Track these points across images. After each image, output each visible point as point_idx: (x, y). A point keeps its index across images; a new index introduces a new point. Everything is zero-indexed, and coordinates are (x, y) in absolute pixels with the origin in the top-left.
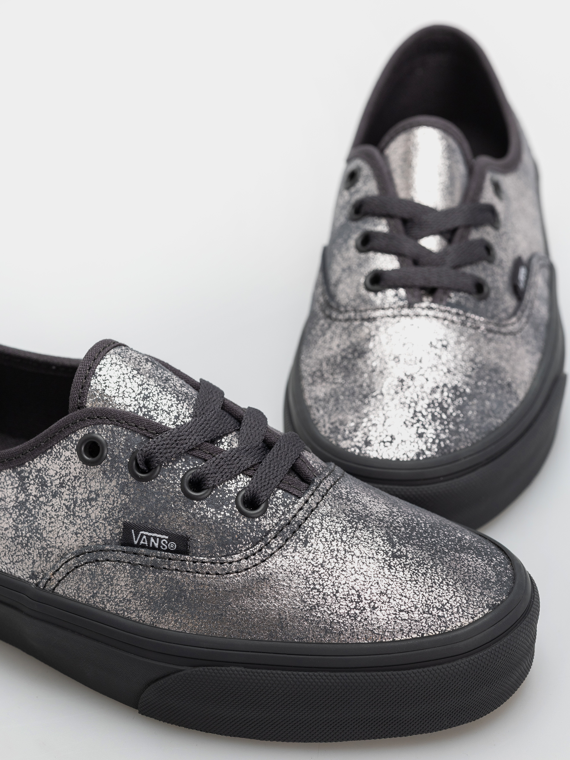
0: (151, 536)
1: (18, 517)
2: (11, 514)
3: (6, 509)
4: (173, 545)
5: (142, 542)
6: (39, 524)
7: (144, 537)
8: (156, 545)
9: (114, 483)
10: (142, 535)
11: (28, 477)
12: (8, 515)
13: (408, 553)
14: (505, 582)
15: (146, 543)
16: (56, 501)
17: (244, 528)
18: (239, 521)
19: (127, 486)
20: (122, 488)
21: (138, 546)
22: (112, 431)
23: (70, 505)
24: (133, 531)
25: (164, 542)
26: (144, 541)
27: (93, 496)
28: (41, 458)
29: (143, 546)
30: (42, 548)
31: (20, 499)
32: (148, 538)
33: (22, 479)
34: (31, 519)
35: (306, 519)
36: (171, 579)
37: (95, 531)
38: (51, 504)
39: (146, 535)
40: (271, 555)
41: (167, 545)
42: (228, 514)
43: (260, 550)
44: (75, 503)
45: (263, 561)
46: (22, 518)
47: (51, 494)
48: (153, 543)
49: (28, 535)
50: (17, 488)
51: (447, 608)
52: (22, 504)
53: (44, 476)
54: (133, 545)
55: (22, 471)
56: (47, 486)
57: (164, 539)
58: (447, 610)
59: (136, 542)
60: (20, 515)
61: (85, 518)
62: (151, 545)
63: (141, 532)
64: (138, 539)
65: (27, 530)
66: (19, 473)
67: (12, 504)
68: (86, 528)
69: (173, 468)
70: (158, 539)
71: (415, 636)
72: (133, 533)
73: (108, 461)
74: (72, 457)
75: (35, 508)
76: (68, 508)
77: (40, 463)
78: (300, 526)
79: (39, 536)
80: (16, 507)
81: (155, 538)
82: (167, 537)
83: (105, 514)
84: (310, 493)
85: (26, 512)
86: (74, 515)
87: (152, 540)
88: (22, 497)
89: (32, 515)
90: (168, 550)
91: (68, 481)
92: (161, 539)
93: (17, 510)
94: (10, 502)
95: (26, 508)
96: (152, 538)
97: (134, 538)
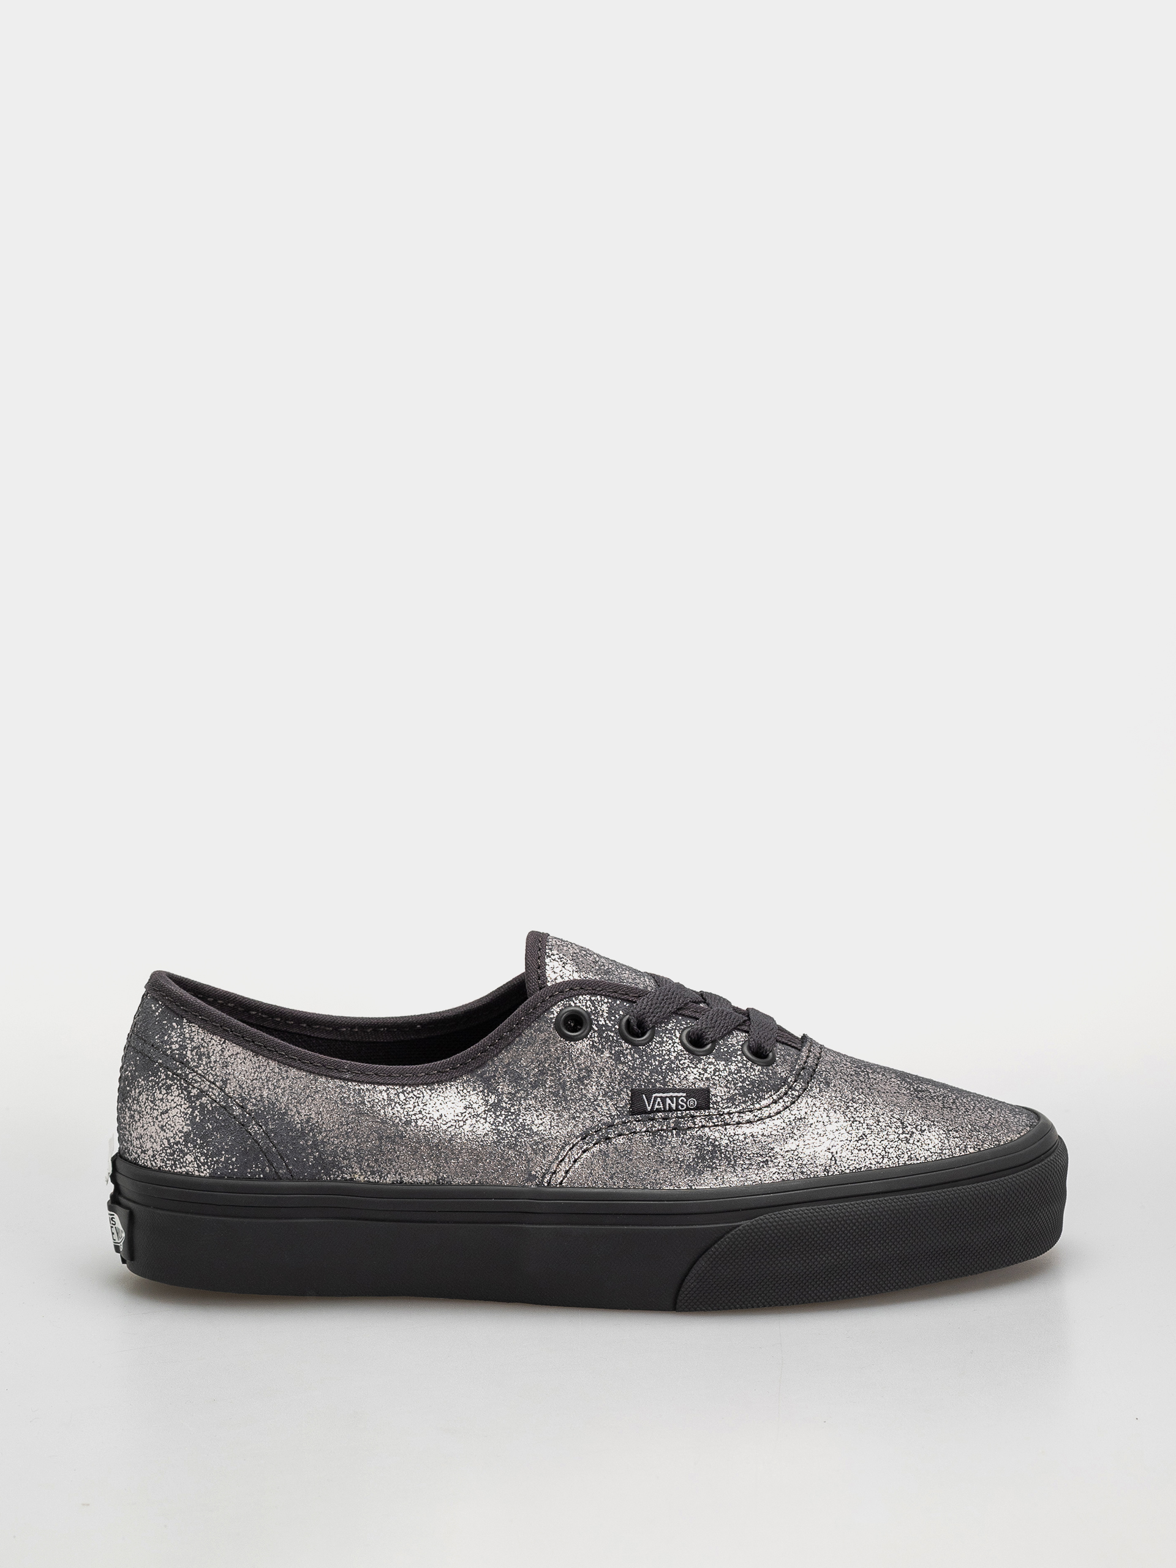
0: (667, 1097)
1: (495, 1119)
2: (485, 1119)
3: (478, 1115)
4: (693, 1102)
5: (656, 1106)
6: (523, 1120)
7: (659, 1100)
8: (674, 1106)
9: (607, 1054)
10: (656, 1098)
11: (494, 1076)
12: (483, 1121)
15: (662, 1107)
16: (538, 1092)
17: (761, 1076)
18: (754, 1070)
19: (623, 1054)
20: (617, 1057)
21: (653, 1111)
22: (590, 1000)
23: (558, 1091)
24: (644, 1095)
25: (682, 1101)
26: (659, 1104)
27: (584, 1073)
28: (507, 1051)
29: (658, 1111)
30: (537, 1143)
31: (491, 1102)
32: (663, 1099)
33: (486, 1080)
34: (513, 1117)
35: (817, 1065)
36: (700, 1138)
37: (596, 1110)
38: (532, 1096)
39: (661, 1097)
40: (799, 1097)
41: (686, 1103)
42: (740, 1065)
43: (786, 1093)
44: (564, 1086)
45: (793, 1103)
46: (501, 1119)
47: (529, 1086)
48: (669, 1104)
49: (514, 1135)
50: (483, 1091)
52: (496, 1106)
53: (515, 1069)
54: (646, 1112)
55: (484, 1073)
56: (522, 1079)
57: (682, 1096)
59: (649, 1108)
60: (497, 1117)
61: (581, 1100)
62: (667, 1108)
63: (654, 1095)
64: (651, 1104)
65: (512, 1130)
66: (481, 1076)
67: (483, 1108)
68: (585, 1110)
69: (667, 1029)
70: (675, 1099)
72: (645, 1098)
73: (595, 1031)
74: (550, 1037)
75: (513, 1105)
76: (556, 1094)
77: (506, 1056)
79: (528, 1132)
80: (489, 1110)
81: (671, 1098)
82: (685, 1094)
83: (604, 1089)
85: (503, 1112)
86: (565, 1100)
87: (668, 1101)
88: (492, 1099)
89: (513, 1113)
90: (688, 1108)
91: (549, 1065)
92: (677, 1098)
93: (491, 1113)
94: (479, 1108)
95: (502, 1108)
96: (668, 1099)
97: (647, 1104)
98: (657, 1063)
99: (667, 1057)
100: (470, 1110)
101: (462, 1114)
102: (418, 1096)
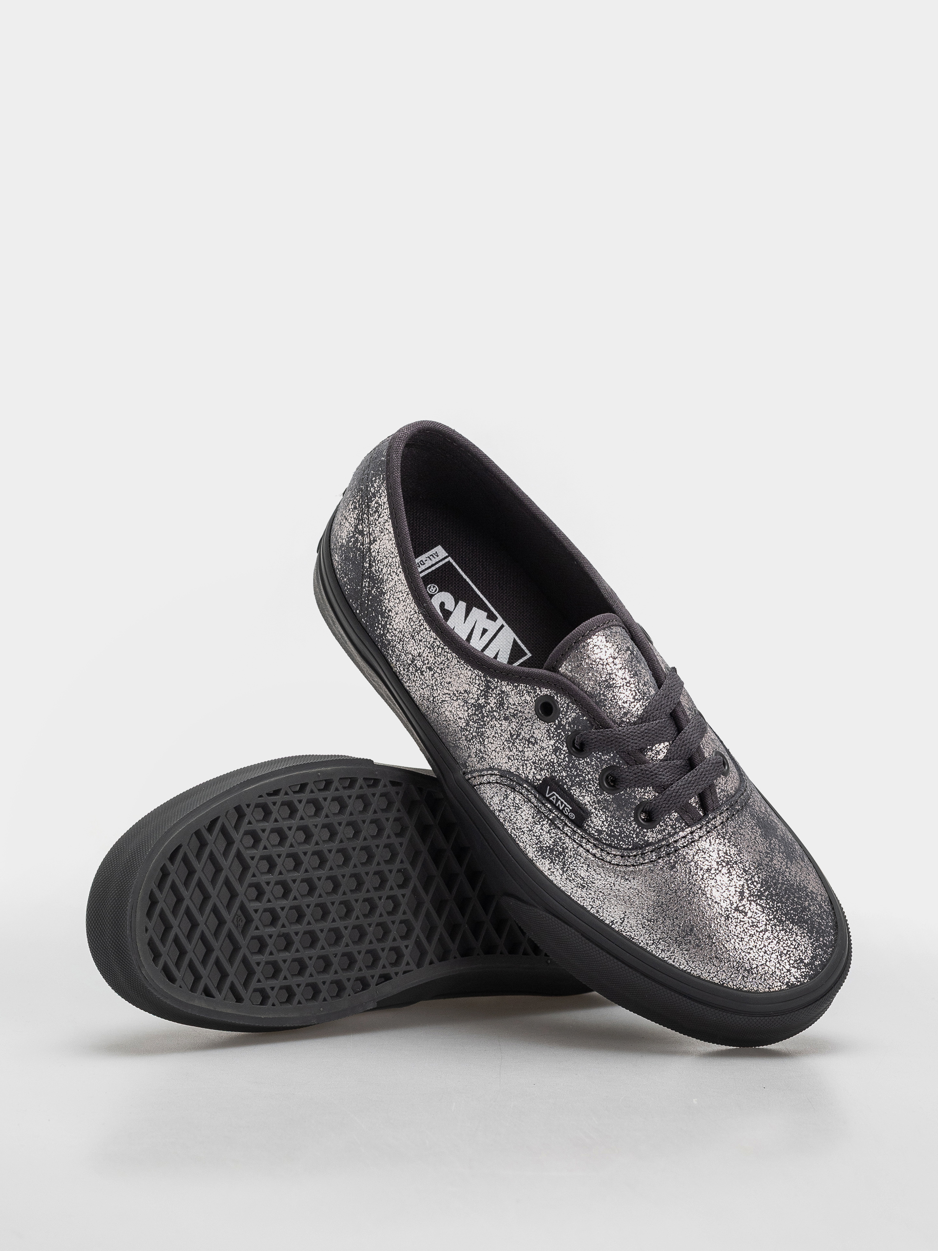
1: (472, 715)
2: (468, 709)
3: (467, 702)
4: (572, 816)
5: (551, 799)
6: (485, 731)
7: (555, 797)
8: (561, 808)
9: (552, 742)
10: (554, 795)
11: (493, 690)
12: (466, 708)
13: (749, 911)
14: (815, 966)
15: (554, 802)
16: (505, 724)
17: (632, 832)
18: (631, 825)
19: (560, 751)
20: (556, 750)
21: (548, 800)
22: (568, 704)
23: (514, 735)
24: (549, 787)
25: (567, 810)
26: (554, 799)
27: (533, 740)
28: (508, 684)
29: (551, 802)
30: (480, 751)
31: (480, 702)
32: (557, 800)
33: (488, 687)
34: (482, 723)
36: (560, 839)
37: (523, 766)
38: (500, 722)
39: (557, 797)
41: (569, 813)
43: (635, 856)
44: (518, 735)
46: (475, 718)
47: (504, 715)
48: (559, 805)
49: (474, 734)
50: (481, 691)
51: (754, 972)
52: (479, 707)
53: (504, 698)
54: (544, 796)
56: (503, 707)
57: (568, 807)
58: (753, 974)
59: (547, 796)
60: (475, 714)
61: (520, 752)
62: (557, 805)
63: (554, 792)
64: (549, 795)
65: (475, 730)
67: (473, 701)
68: (518, 759)
69: (600, 758)
70: (564, 805)
71: (717, 981)
72: (548, 789)
73: (555, 724)
74: (530, 703)
75: (487, 717)
76: (512, 735)
78: (676, 851)
79: (482, 740)
80: (475, 706)
81: (562, 803)
82: (571, 808)
83: (536, 759)
84: (699, 826)
85: (480, 715)
86: (513, 743)
87: (559, 803)
88: (482, 701)
89: (483, 721)
90: (567, 817)
91: (520, 716)
92: (565, 806)
93: (474, 709)
94: (471, 698)
95: (481, 712)
96: (560, 801)
97: (547, 793)
98: (575, 773)
99: (584, 775)
100: (466, 695)
101: (460, 693)
102: (449, 658)
